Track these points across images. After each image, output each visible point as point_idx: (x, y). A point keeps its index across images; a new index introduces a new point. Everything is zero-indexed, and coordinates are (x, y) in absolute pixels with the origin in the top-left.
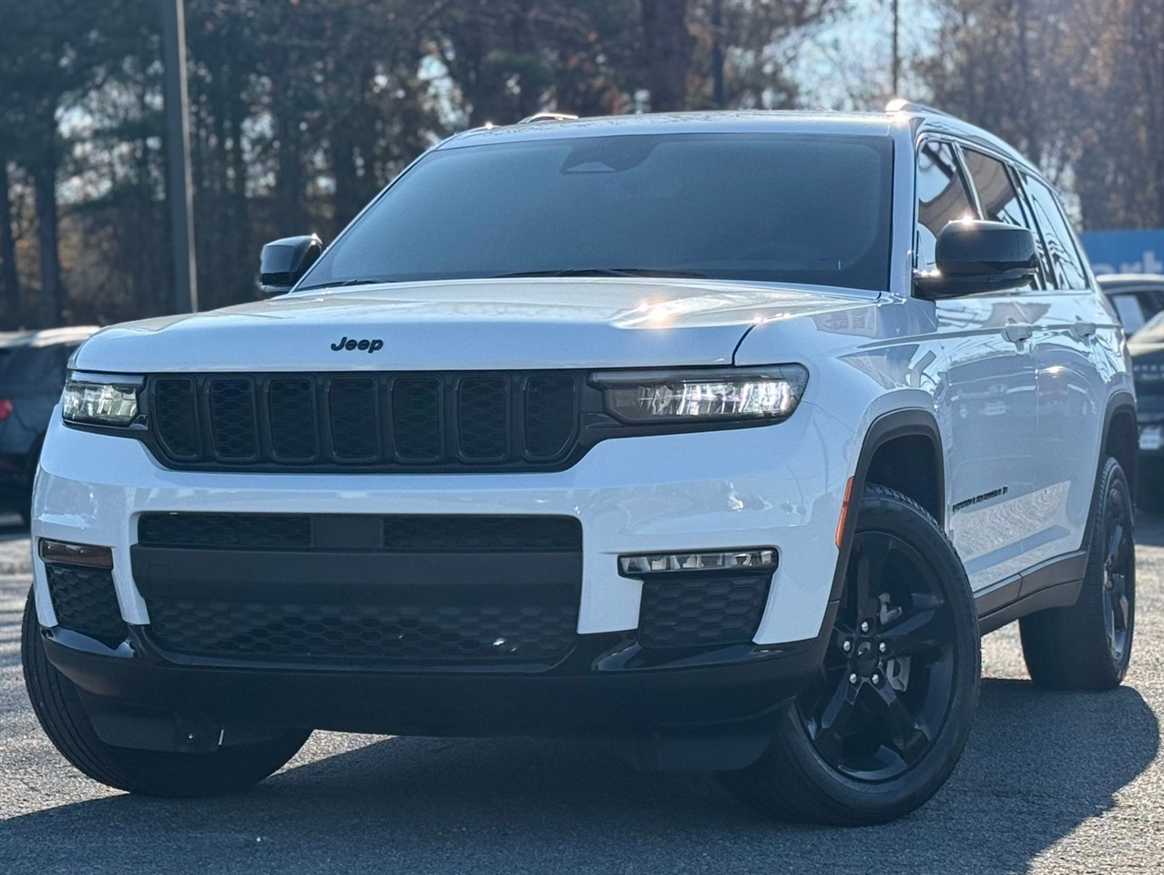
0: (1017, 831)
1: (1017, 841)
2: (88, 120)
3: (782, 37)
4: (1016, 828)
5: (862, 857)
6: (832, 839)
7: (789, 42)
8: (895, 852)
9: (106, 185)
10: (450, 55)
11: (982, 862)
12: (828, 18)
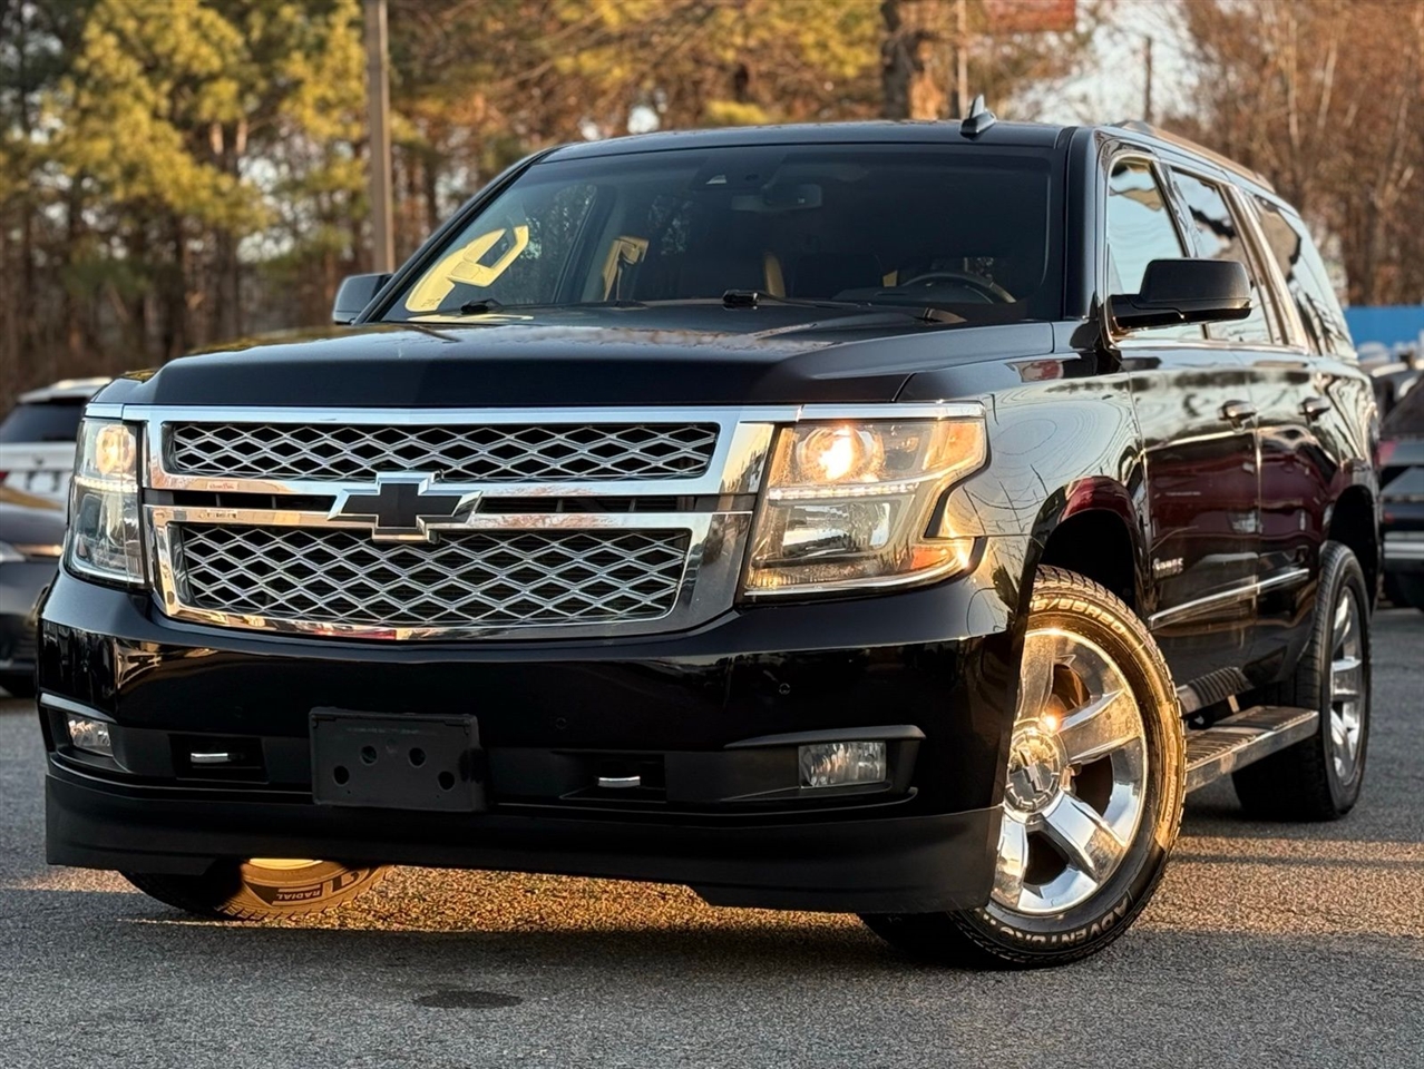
0: (1320, 952)
1: (1322, 961)
2: (271, 173)
3: (1024, 89)
4: (1318, 948)
5: (1157, 975)
6: (1123, 955)
7: (1031, 96)
8: (1192, 970)
9: (286, 245)
10: (663, 107)
11: (1287, 982)
12: (1075, 70)
